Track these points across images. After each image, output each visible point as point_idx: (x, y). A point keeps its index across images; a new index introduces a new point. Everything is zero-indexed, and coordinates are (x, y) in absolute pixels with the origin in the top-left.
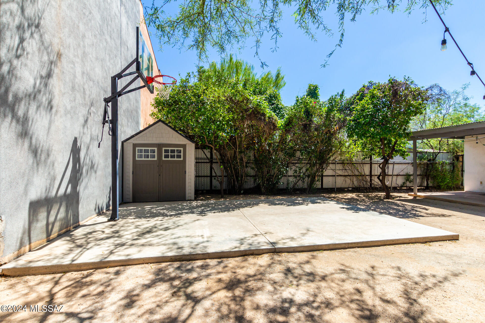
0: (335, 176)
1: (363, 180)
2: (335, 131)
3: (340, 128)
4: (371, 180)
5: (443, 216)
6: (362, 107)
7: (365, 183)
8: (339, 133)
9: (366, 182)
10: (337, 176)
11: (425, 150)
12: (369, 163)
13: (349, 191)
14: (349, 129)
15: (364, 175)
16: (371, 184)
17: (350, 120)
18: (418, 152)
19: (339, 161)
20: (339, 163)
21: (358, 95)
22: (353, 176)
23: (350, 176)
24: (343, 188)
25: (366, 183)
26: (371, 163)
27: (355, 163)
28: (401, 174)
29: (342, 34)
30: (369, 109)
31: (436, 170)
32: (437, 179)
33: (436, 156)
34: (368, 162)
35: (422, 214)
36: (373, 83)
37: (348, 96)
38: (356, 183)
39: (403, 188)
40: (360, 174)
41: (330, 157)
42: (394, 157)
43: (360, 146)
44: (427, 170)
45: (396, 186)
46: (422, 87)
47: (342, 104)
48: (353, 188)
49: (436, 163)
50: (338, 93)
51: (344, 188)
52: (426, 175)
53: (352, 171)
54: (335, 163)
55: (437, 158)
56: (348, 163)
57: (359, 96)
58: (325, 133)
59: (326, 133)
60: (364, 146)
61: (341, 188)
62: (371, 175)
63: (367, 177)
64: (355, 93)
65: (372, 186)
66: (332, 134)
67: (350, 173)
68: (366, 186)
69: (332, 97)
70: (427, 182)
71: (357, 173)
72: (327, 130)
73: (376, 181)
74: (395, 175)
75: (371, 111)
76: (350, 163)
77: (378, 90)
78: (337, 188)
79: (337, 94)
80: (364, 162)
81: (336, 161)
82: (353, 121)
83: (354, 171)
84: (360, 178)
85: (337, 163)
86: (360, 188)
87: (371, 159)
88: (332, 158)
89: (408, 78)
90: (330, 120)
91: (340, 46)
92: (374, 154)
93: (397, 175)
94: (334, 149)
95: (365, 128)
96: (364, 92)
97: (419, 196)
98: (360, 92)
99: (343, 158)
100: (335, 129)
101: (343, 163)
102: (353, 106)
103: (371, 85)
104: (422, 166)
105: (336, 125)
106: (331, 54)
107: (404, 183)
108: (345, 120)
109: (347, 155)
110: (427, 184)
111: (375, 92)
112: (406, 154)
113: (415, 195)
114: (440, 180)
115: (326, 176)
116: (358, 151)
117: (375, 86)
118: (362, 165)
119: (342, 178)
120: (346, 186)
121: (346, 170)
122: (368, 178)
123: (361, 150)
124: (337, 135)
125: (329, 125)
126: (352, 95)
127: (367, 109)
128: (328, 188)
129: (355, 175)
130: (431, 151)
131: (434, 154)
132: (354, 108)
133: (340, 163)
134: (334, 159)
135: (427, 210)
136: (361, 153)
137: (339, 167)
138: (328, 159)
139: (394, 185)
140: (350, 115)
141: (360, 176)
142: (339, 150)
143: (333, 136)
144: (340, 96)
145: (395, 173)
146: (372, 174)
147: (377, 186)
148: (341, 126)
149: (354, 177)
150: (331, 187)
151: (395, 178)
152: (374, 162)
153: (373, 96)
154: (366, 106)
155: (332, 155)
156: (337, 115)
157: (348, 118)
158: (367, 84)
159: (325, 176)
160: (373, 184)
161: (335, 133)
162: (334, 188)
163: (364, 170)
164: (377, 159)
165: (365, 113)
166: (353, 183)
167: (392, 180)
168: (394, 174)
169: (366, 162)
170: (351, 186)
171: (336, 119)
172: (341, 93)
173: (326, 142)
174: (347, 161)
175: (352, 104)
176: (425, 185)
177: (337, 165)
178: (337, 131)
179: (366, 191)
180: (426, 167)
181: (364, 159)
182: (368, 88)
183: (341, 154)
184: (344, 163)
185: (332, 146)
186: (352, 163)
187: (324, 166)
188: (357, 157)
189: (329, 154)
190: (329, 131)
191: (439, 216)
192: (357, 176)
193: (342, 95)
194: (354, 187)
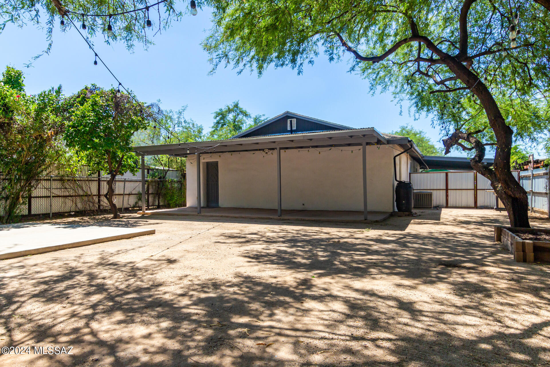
0: (50, 197)
1: (89, 201)
2: (48, 136)
3: (56, 134)
4: (99, 201)
5: (157, 224)
6: (82, 113)
7: (91, 205)
8: (55, 139)
9: (93, 203)
10: (53, 197)
11: (157, 167)
12: (96, 181)
13: (70, 216)
14: (67, 136)
15: (90, 195)
16: (99, 206)
17: (69, 126)
18: (150, 169)
19: (56, 176)
20: (56, 180)
21: (79, 97)
22: (75, 196)
23: (72, 196)
24: (61, 213)
25: (93, 205)
26: (99, 179)
27: (78, 180)
28: (133, 193)
29: (50, 45)
30: (90, 117)
31: (166, 188)
32: (167, 197)
33: (166, 173)
34: (96, 179)
35: (140, 225)
36: (96, 87)
37: (67, 94)
38: (80, 206)
39: (135, 209)
40: (85, 194)
41: (42, 171)
42: (124, 173)
43: (85, 159)
44: (158, 188)
45: (128, 206)
46: (145, 103)
47: (58, 103)
48: (75, 212)
49: (166, 181)
50: (53, 88)
51: (63, 213)
52: (157, 194)
53: (75, 190)
54: (50, 180)
55: (167, 176)
56: (69, 180)
57: (80, 99)
58: (34, 137)
59: (36, 139)
60: (89, 158)
61: (59, 213)
62: (99, 195)
63: (94, 197)
64: (76, 92)
65: (101, 208)
66: (45, 141)
67: (72, 193)
68: (93, 208)
69: (45, 92)
70: (159, 201)
71: (81, 193)
72: (38, 134)
73: (105, 202)
74: (127, 194)
75: (92, 120)
76: (72, 180)
77: (100, 97)
78: (53, 213)
79: (51, 89)
80: (90, 179)
81: (51, 177)
82: (73, 127)
83: (77, 190)
84: (86, 198)
85: (53, 180)
86: (85, 211)
87: (99, 175)
88: (45, 173)
89: (131, 91)
90: (42, 122)
91: (47, 53)
92: (102, 169)
93: (129, 194)
94: (47, 160)
95: (86, 138)
96: (86, 95)
97: (147, 214)
98: (82, 94)
99: (62, 173)
100: (50, 134)
101: (61, 179)
102: (72, 109)
103: (95, 89)
104: (154, 184)
105: (50, 129)
106: (37, 57)
107: (136, 203)
108: (63, 125)
109: (67, 169)
110: (159, 203)
111: (97, 99)
112: (135, 169)
113: (143, 213)
114: (169, 198)
115: (36, 197)
116: (83, 165)
117: (98, 92)
118: (87, 182)
119: (61, 200)
120: (67, 209)
121: (66, 188)
122: (96, 199)
123: (86, 164)
124: (53, 142)
125: (40, 128)
126: (72, 95)
127: (87, 117)
128: (40, 214)
129: (79, 196)
130: (161, 168)
131: (164, 172)
132: (73, 112)
133: (58, 180)
134: (48, 174)
135: (147, 221)
136: (86, 168)
137: (56, 184)
138: (40, 173)
139: (126, 205)
140: (69, 119)
141: (86, 196)
142: (56, 162)
143: (46, 143)
144: (56, 92)
145: (127, 192)
146: (101, 194)
147: (107, 208)
148: (57, 131)
149: (78, 198)
150: (44, 212)
151: (126, 197)
152: (103, 179)
153: (95, 103)
154: (87, 112)
155: (45, 169)
156: (52, 117)
157: (66, 123)
158: (89, 86)
159: (34, 197)
160: (102, 205)
161: (49, 139)
162: (49, 214)
163: (90, 188)
164: (105, 175)
165: (86, 121)
166: (76, 205)
167: (123, 200)
168: (125, 193)
169: (92, 179)
170: (73, 209)
171: (50, 121)
172: (57, 89)
173: (35, 151)
174: (68, 176)
175: (72, 106)
176: (157, 204)
177: (53, 182)
178: (51, 137)
179: (92, 214)
180: (157, 185)
181: (91, 175)
182: (91, 92)
183: (58, 168)
184: (63, 180)
185: (46, 157)
186: (75, 180)
187: (33, 183)
188: (81, 171)
189: (40, 167)
190: (40, 135)
191: (154, 224)
192: (82, 196)
193: (58, 92)
194: (78, 210)
